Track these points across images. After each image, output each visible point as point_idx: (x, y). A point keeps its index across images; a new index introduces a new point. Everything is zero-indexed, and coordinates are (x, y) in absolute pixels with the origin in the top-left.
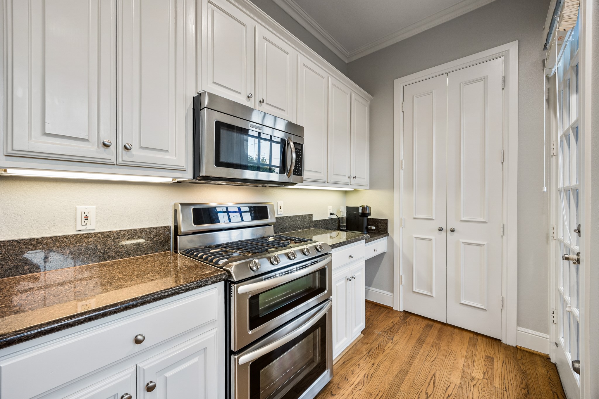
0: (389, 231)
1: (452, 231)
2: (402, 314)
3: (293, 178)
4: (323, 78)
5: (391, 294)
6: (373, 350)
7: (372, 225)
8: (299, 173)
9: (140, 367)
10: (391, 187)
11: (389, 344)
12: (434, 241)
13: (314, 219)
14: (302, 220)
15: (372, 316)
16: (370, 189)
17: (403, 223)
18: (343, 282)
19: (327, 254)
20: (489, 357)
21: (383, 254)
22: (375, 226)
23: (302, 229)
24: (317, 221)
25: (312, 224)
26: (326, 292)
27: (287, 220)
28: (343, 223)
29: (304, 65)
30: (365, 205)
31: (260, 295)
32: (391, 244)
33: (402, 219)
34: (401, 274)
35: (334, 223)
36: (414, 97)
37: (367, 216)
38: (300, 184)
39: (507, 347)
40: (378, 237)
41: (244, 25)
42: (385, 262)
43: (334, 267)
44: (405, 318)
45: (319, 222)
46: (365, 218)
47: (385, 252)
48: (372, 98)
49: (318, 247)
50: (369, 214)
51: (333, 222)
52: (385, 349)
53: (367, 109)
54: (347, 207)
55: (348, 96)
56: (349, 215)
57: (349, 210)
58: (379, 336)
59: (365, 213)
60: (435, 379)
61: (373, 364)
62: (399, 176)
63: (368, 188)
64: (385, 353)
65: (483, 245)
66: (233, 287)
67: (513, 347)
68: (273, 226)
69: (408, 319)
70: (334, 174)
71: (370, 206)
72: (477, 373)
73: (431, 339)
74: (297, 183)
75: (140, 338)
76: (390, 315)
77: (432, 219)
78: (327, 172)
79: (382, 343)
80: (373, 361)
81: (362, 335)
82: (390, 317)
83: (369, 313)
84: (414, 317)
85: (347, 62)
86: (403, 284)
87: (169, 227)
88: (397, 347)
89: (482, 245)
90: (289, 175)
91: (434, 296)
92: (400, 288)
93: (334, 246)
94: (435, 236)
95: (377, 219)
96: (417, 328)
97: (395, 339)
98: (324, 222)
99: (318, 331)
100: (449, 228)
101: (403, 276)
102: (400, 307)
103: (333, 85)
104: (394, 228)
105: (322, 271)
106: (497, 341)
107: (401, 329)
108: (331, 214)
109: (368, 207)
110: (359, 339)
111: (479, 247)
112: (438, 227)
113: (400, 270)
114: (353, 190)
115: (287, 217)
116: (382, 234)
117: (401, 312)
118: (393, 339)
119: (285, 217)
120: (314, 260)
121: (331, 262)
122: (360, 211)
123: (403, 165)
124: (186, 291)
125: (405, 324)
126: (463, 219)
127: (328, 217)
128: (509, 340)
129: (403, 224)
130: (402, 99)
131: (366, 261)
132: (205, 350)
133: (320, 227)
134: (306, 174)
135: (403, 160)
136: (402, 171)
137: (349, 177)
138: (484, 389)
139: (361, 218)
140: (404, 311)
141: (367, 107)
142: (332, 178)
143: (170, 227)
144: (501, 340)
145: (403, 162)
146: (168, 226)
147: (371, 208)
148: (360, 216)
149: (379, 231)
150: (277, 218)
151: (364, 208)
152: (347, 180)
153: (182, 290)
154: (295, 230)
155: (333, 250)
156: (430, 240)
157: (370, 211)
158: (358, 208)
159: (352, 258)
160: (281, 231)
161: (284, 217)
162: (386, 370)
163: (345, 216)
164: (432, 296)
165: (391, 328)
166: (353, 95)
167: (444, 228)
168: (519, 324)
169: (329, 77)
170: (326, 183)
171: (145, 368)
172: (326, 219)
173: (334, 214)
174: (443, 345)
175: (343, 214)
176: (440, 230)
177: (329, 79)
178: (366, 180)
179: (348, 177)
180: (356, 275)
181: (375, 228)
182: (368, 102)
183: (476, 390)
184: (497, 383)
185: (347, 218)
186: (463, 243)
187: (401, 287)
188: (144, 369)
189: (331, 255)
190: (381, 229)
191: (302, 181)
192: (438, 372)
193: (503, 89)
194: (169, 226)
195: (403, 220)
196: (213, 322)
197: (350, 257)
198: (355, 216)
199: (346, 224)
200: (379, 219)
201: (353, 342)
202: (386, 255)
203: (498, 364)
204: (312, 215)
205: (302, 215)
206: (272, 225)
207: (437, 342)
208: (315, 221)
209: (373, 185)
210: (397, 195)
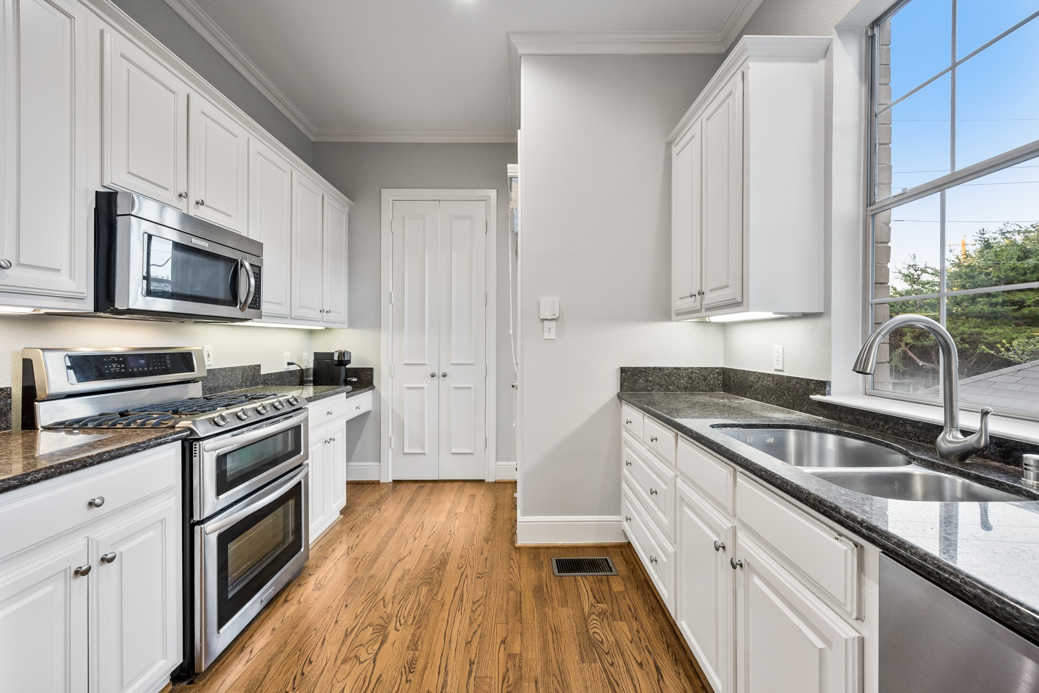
0: (375, 383)
1: (444, 376)
2: (391, 485)
3: (249, 312)
4: (285, 172)
5: (377, 464)
6: (357, 525)
7: (352, 377)
8: (257, 306)
9: (92, 539)
10: (377, 325)
11: (376, 514)
12: (426, 390)
13: (263, 372)
14: (243, 374)
15: (353, 495)
16: (348, 328)
17: (392, 371)
18: (319, 445)
19: (300, 408)
20: (472, 495)
21: (367, 414)
22: (355, 377)
23: (245, 388)
24: (267, 374)
25: (260, 380)
26: (302, 453)
27: (220, 373)
28: (307, 377)
29: (258, 153)
30: (343, 349)
31: (228, 455)
32: (378, 400)
33: (391, 366)
34: (390, 435)
35: (293, 378)
36: (405, 217)
37: (346, 365)
38: (254, 320)
39: (489, 483)
40: (362, 391)
41: (173, 92)
42: (370, 424)
43: (311, 425)
44: (394, 488)
45: (271, 376)
46: (343, 368)
47: (370, 411)
48: (352, 203)
49: (291, 400)
50: (349, 362)
51: (292, 376)
52: (371, 520)
53: (345, 217)
54: (316, 354)
55: (320, 198)
56: (319, 364)
57: (319, 358)
58: (363, 511)
59: (342, 361)
60: (423, 525)
61: (358, 536)
62: (388, 312)
63: (346, 326)
64: (371, 524)
65: (471, 387)
66: (198, 444)
67: (493, 482)
68: (200, 382)
69: (398, 487)
70: (300, 307)
71: (350, 351)
72: (461, 509)
73: (421, 498)
74: (250, 319)
75: (98, 501)
76: (376, 489)
77: (425, 364)
78: (291, 303)
79: (368, 516)
80: (357, 534)
81: (342, 516)
82: (376, 491)
83: (348, 494)
84: (405, 484)
85: (313, 139)
86: (392, 447)
87: (9, 390)
88: (385, 514)
89: (469, 388)
90: (242, 309)
91: (426, 452)
92: (388, 454)
93: (310, 399)
94: (427, 383)
95: (358, 368)
96: (406, 492)
97: (382, 508)
98: (279, 376)
99: (291, 502)
100: (441, 373)
101: (392, 437)
102: (388, 477)
103: (299, 182)
104: (382, 380)
105: (297, 429)
106: (482, 481)
107: (390, 498)
108: (289, 364)
109: (346, 352)
110: (337, 521)
111: (467, 391)
112: (430, 373)
113: (388, 431)
114: (324, 328)
115: (221, 369)
116: (366, 387)
117: (390, 483)
118: (380, 509)
119: (216, 369)
120: (287, 415)
121: (307, 418)
122: (336, 358)
123: (393, 299)
124: (145, 449)
125: (395, 493)
126: (454, 362)
127: (284, 368)
128: (490, 478)
129: (392, 373)
130: (391, 217)
131: (347, 422)
132: (162, 522)
133: (272, 384)
134: (265, 307)
135: (392, 293)
136: (391, 306)
137: (321, 311)
138: (465, 518)
139: (337, 368)
140: (394, 481)
141: (344, 216)
142: (297, 312)
143: (11, 390)
144: (484, 480)
145: (393, 295)
146: (6, 388)
147: (350, 353)
148: (336, 365)
149: (362, 384)
150: (209, 371)
151: (342, 354)
152: (319, 315)
153: (141, 447)
154: (234, 389)
155: (310, 403)
156: (422, 388)
157: (350, 357)
158: (332, 354)
159: (331, 414)
160: (210, 391)
161: (214, 369)
162: (374, 535)
163: (311, 366)
164: (425, 454)
165: (379, 500)
166: (325, 197)
167: (437, 373)
168: (497, 460)
169: (293, 173)
170: (289, 318)
171: (98, 539)
172: (281, 372)
173: (295, 364)
174: (434, 499)
175: (309, 363)
176: (433, 376)
177: (293, 175)
178: (343, 315)
179: (319, 311)
180: (336, 437)
181: (356, 380)
182: (346, 208)
183: (457, 520)
184: (475, 511)
185: (315, 370)
186: (454, 387)
187: (390, 451)
188: (98, 541)
189: (308, 410)
190: (364, 381)
191: (260, 317)
192: (427, 520)
193: (486, 233)
194: (8, 388)
195: (392, 368)
196: (169, 489)
197: (328, 413)
198: (328, 366)
199: (314, 376)
200: (362, 368)
201: (331, 525)
202: (371, 415)
203: (478, 498)
204: (259, 366)
205: (245, 366)
206: (198, 382)
207: (428, 498)
208: (264, 375)
209: (353, 322)
210: (385, 336)
